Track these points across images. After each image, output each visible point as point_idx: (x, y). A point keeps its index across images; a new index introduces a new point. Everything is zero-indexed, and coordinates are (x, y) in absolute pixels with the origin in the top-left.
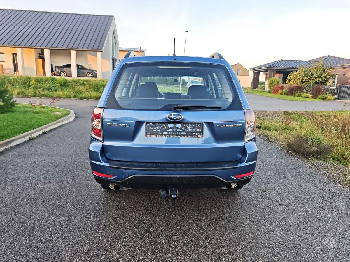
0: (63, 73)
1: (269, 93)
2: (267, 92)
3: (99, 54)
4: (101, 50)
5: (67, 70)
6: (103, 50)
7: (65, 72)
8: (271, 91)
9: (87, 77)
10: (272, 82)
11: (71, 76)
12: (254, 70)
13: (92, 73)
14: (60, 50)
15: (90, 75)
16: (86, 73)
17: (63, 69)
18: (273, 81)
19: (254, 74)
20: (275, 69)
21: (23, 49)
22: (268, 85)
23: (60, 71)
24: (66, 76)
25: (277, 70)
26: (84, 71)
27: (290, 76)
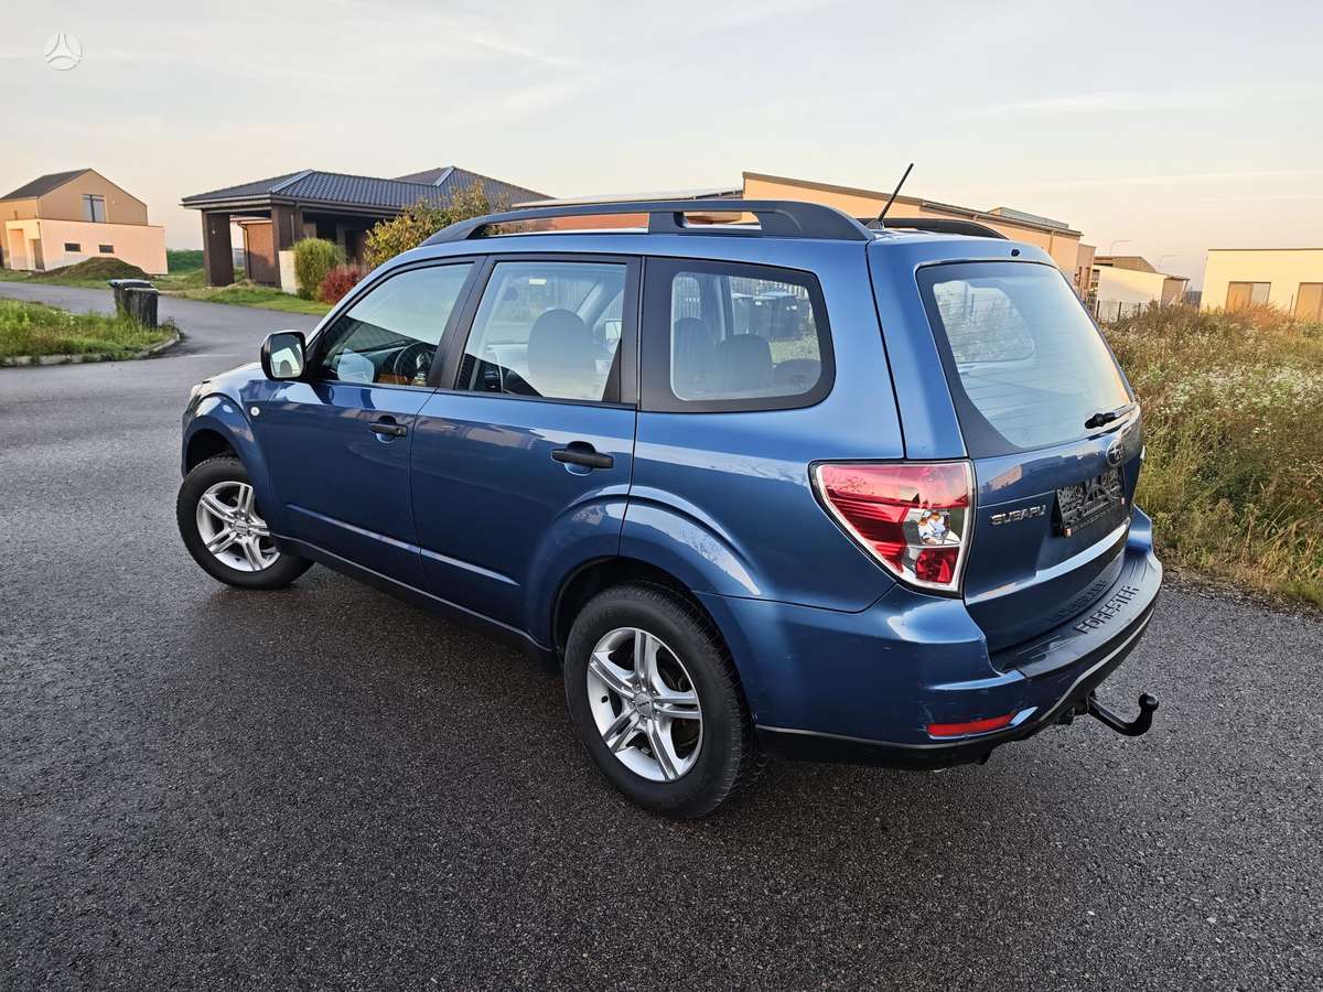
1: (302, 301)
2: (293, 296)
8: (312, 293)
10: (310, 257)
12: (204, 206)
18: (311, 253)
19: (208, 222)
20: (301, 207)
22: (293, 270)
25: (305, 210)
27: (374, 235)
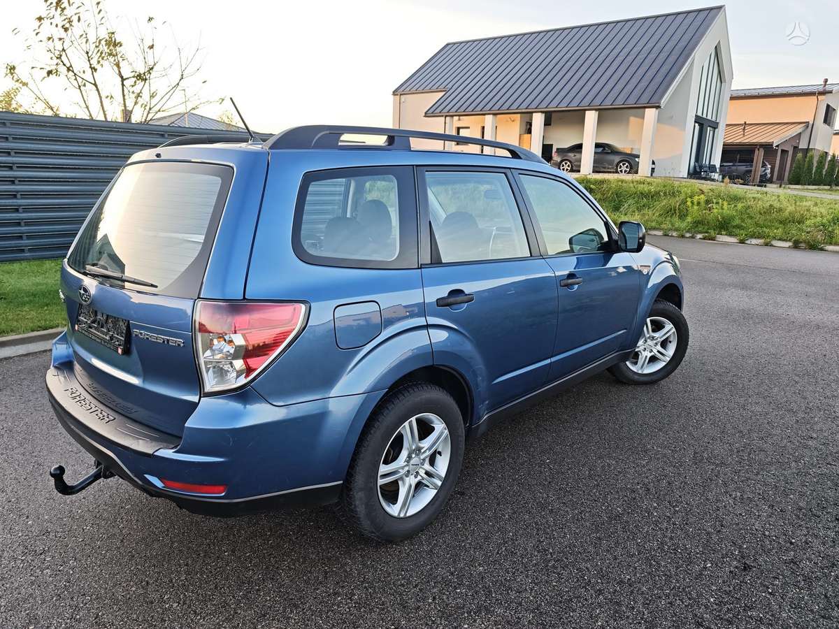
0: (566, 163)
3: (651, 114)
4: (657, 105)
5: (575, 156)
6: (663, 102)
7: (570, 162)
9: (617, 172)
11: (579, 171)
13: (629, 162)
14: (563, 111)
15: (624, 168)
16: (616, 162)
17: (565, 156)
21: (499, 116)
23: (559, 161)
24: (570, 172)
26: (611, 157)
